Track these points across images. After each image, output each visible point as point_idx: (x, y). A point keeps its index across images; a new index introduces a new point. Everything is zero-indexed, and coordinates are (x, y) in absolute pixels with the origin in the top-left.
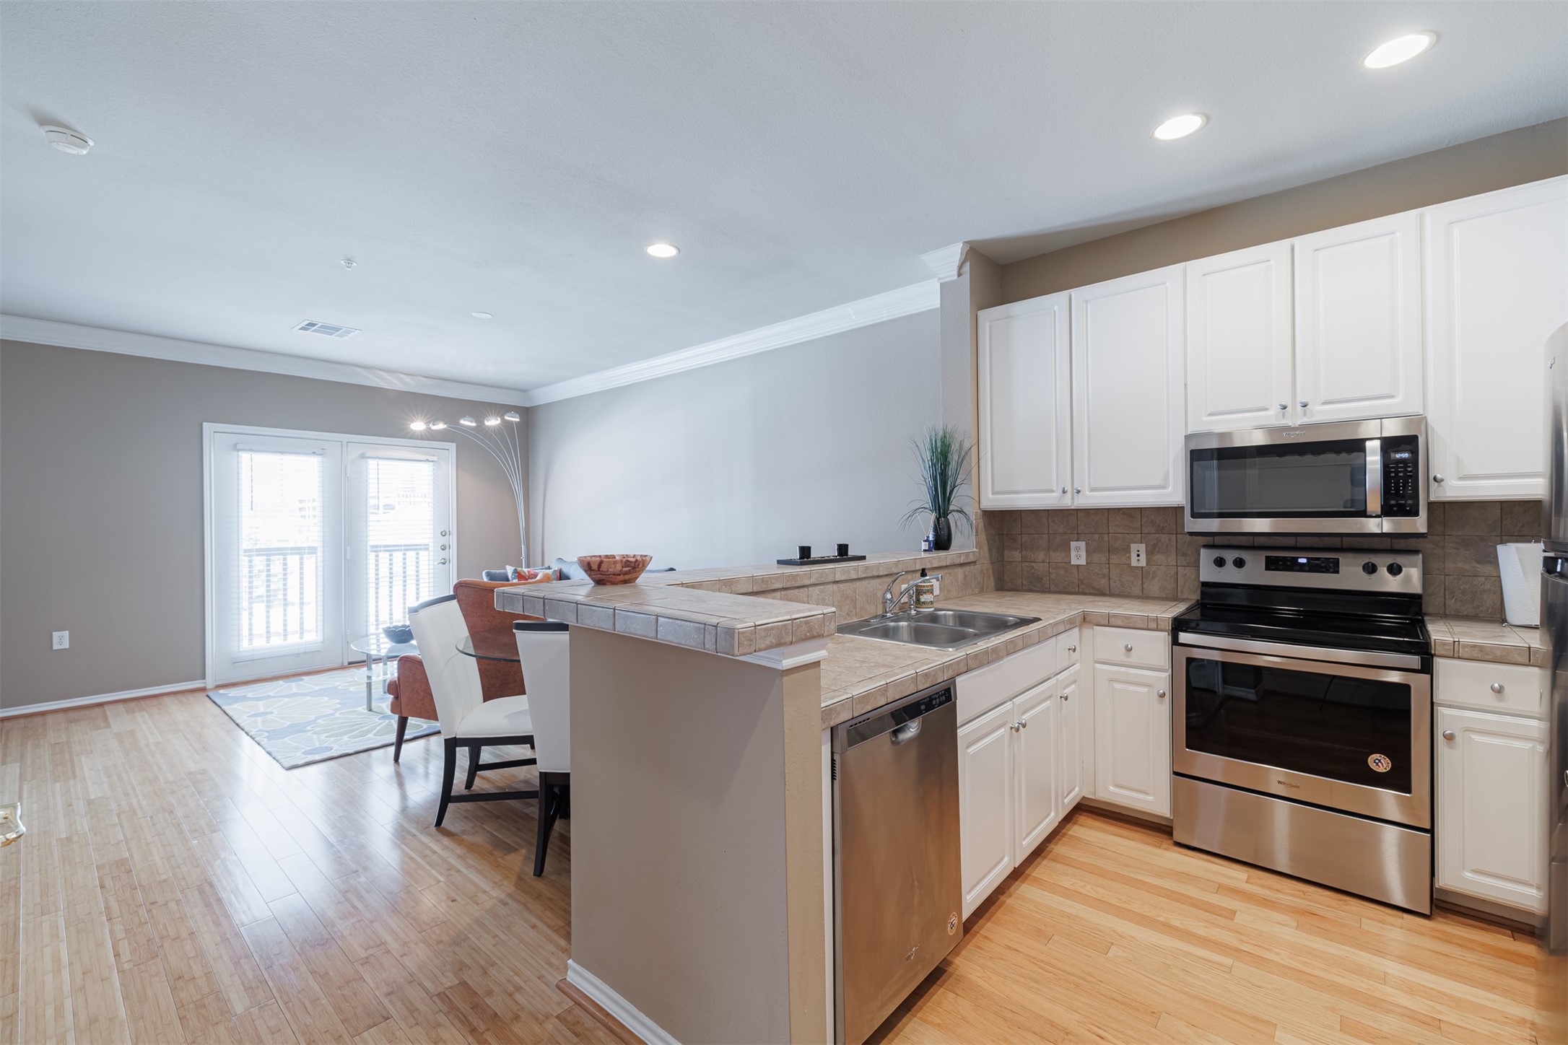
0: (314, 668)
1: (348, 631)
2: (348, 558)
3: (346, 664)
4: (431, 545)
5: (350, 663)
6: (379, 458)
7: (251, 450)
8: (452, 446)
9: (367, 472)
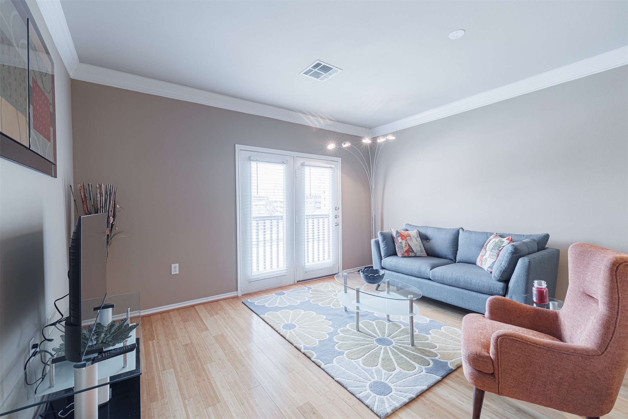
0: (283, 284)
1: (297, 263)
2: (297, 222)
3: (296, 282)
4: (331, 215)
5: (298, 282)
6: (311, 166)
7: (257, 160)
8: (339, 159)
9: (304, 174)
